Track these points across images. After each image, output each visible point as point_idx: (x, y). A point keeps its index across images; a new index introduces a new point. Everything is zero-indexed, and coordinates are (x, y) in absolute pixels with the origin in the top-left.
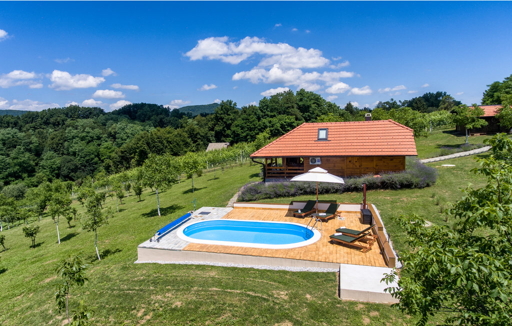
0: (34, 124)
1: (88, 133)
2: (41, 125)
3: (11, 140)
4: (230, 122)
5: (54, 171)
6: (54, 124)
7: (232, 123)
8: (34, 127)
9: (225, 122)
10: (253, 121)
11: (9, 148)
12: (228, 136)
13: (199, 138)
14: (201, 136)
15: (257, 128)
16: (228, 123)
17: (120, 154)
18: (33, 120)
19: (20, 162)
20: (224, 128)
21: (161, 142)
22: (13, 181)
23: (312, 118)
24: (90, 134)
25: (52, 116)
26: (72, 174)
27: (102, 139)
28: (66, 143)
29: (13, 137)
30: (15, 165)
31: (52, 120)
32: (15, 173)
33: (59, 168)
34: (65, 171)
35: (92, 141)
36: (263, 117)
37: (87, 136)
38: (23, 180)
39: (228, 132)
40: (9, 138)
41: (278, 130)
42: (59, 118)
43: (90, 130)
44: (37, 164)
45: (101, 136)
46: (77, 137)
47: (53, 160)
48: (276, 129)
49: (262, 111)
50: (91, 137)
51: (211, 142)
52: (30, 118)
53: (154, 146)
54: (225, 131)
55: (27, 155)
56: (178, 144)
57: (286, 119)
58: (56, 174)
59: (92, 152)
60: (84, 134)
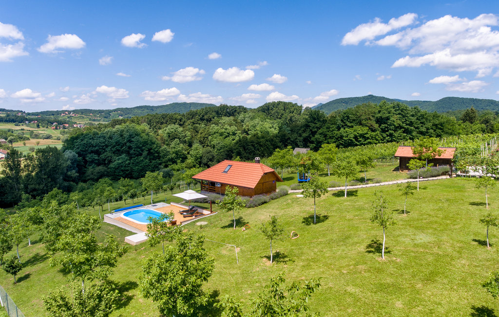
0: (193, 120)
1: (226, 129)
2: (198, 121)
3: (173, 133)
4: (316, 129)
5: (197, 159)
6: (207, 120)
7: (318, 130)
8: (193, 123)
9: (311, 130)
10: (333, 130)
11: (172, 139)
12: (312, 142)
13: (289, 143)
14: (292, 141)
15: (334, 137)
16: (313, 130)
17: (227, 153)
18: (193, 117)
19: (176, 151)
20: (310, 135)
21: (253, 146)
22: (170, 165)
23: (390, 129)
24: (227, 131)
25: (206, 113)
26: (210, 162)
27: (237, 135)
28: (210, 137)
29: (175, 131)
30: (173, 153)
31: (206, 117)
32: (172, 159)
33: (201, 158)
34: (205, 160)
35: (229, 136)
36: (343, 126)
37: (225, 132)
38: (177, 165)
39: (313, 139)
40: (172, 132)
41: (351, 140)
42: (211, 115)
43: (228, 127)
44: (188, 153)
45: (236, 132)
46: (217, 133)
47: (197, 151)
48: (349, 140)
49: (342, 121)
50: (228, 133)
51: (299, 147)
52: (191, 115)
53: (247, 149)
54: (310, 138)
55: (181, 145)
56: (268, 148)
57: (360, 130)
58: (199, 162)
59: (226, 146)
60: (223, 130)
